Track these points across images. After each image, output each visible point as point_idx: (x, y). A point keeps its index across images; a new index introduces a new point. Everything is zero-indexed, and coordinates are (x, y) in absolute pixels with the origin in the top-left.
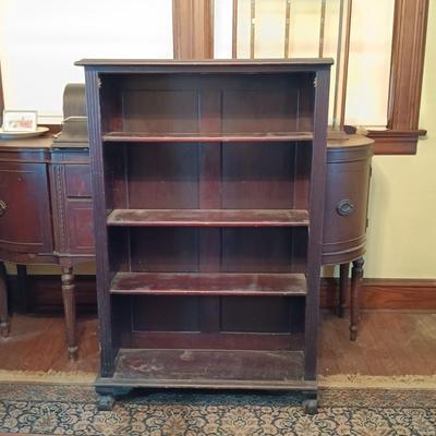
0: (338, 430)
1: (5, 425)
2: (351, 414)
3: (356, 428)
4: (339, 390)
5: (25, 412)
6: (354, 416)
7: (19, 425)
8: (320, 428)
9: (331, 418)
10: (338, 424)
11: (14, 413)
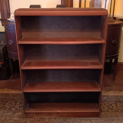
0: (113, 109)
1: (16, 107)
2: (116, 104)
3: (118, 108)
4: (112, 96)
5: (21, 103)
6: (117, 104)
7: (20, 107)
8: (108, 108)
9: (111, 105)
10: (113, 107)
11: (18, 103)
